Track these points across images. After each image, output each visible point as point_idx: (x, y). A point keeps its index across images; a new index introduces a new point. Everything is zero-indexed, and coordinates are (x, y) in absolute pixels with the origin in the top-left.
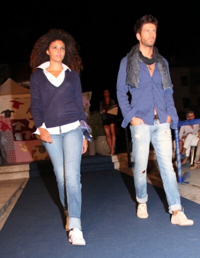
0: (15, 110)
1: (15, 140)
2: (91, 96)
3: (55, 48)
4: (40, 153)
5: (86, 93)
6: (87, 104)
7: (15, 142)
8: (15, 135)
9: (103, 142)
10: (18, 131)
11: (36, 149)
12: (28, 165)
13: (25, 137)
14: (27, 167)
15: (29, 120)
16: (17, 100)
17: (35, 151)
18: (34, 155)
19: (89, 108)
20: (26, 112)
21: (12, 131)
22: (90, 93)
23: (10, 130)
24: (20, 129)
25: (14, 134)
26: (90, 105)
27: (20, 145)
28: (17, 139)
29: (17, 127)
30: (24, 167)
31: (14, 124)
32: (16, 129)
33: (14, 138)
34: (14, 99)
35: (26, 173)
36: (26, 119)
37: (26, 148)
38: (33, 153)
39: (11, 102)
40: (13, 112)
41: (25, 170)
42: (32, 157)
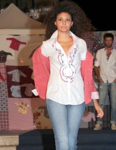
0: (12, 51)
3: (60, 20)
4: (45, 117)
7: (9, 99)
8: (11, 89)
10: (15, 84)
11: (39, 111)
12: (17, 137)
13: (26, 93)
14: (16, 140)
16: (15, 37)
17: (39, 114)
20: (28, 57)
21: (6, 82)
23: (3, 80)
24: (18, 80)
25: (9, 87)
27: (17, 104)
28: (13, 95)
29: (14, 76)
30: (11, 139)
31: (9, 73)
32: (13, 80)
33: (8, 93)
34: (12, 37)
35: (11, 148)
36: (28, 66)
37: (25, 109)
38: (36, 116)
39: (8, 39)
40: (10, 54)
41: (12, 144)
42: (34, 122)
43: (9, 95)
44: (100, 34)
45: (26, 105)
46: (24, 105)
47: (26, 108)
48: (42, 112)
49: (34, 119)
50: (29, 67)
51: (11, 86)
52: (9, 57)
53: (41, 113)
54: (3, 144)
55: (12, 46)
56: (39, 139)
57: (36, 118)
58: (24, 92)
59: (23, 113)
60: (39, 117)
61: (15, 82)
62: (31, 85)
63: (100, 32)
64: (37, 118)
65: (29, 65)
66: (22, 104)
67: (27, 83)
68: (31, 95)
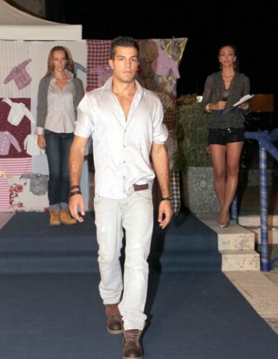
2: (182, 50)
5: (171, 42)
6: (171, 72)
9: (203, 183)
15: (10, 102)
17: (20, 188)
18: (16, 200)
19: (175, 82)
22: (183, 41)
26: (178, 77)
38: (14, 192)
42: (11, 203)
48: (25, 184)
49: (11, 198)
50: (3, 100)
53: (24, 186)
57: (14, 194)
60: (19, 194)
62: (6, 135)
64: (17, 196)
65: (3, 97)
68: (6, 153)
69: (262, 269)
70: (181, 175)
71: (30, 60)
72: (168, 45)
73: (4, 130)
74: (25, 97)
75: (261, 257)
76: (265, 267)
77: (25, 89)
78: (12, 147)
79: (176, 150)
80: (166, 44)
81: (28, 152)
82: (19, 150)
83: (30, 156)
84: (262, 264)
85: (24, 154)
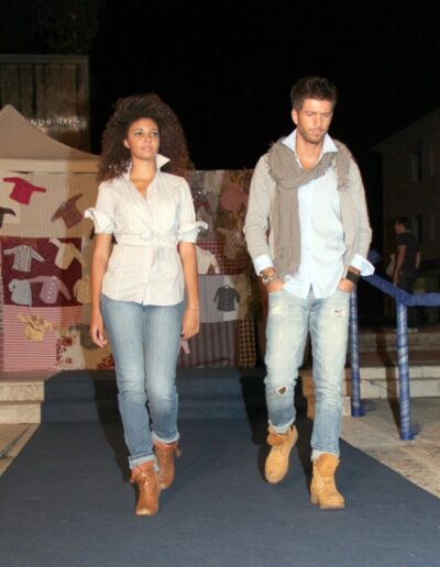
0: (15, 205)
1: (8, 299)
3: (140, 134)
5: (242, 173)
6: (243, 207)
7: (6, 308)
8: (11, 286)
10: (21, 275)
11: (71, 334)
12: (41, 384)
13: (42, 295)
14: (38, 391)
15: (57, 243)
16: (23, 176)
17: (69, 342)
18: (64, 355)
20: (50, 218)
21: (0, 270)
24: (26, 268)
25: (6, 282)
27: (24, 320)
28: (14, 298)
29: (17, 259)
30: (28, 390)
31: (8, 252)
32: (15, 267)
33: (5, 294)
34: (17, 175)
35: (31, 406)
36: (48, 239)
37: (38, 330)
38: (62, 346)
39: (6, 180)
40: (11, 212)
41: (30, 398)
42: (58, 359)
43: (5, 299)
44: (202, 176)
45: (42, 322)
46: (37, 322)
47: (41, 328)
48: (75, 336)
49: (58, 353)
50: (50, 241)
51: (10, 280)
52: (7, 218)
53: (73, 339)
54: (11, 399)
55: (15, 196)
56: (88, 389)
57: (62, 349)
58: (39, 294)
59: (35, 339)
60: (68, 348)
61: (18, 272)
62: (54, 280)
63: (202, 172)
64: (65, 350)
65: (50, 237)
66: (34, 319)
67: (45, 275)
68: (54, 301)
69: (353, 414)
70: (256, 322)
71: (80, 195)
72: (239, 177)
73: (51, 275)
74: (75, 236)
75: (352, 400)
76: (356, 412)
77: (74, 228)
78: (60, 294)
79: (250, 294)
80: (236, 175)
81: (79, 300)
82: (68, 297)
83: (80, 304)
84: (353, 408)
85: (74, 302)
